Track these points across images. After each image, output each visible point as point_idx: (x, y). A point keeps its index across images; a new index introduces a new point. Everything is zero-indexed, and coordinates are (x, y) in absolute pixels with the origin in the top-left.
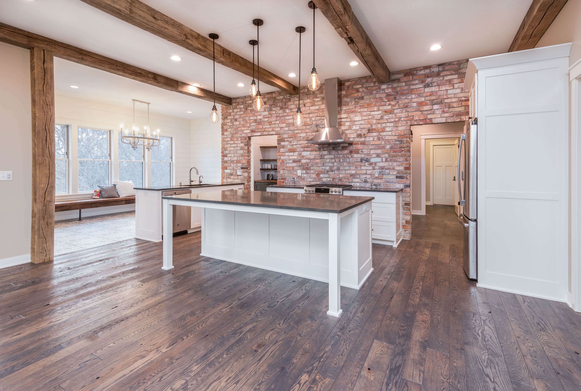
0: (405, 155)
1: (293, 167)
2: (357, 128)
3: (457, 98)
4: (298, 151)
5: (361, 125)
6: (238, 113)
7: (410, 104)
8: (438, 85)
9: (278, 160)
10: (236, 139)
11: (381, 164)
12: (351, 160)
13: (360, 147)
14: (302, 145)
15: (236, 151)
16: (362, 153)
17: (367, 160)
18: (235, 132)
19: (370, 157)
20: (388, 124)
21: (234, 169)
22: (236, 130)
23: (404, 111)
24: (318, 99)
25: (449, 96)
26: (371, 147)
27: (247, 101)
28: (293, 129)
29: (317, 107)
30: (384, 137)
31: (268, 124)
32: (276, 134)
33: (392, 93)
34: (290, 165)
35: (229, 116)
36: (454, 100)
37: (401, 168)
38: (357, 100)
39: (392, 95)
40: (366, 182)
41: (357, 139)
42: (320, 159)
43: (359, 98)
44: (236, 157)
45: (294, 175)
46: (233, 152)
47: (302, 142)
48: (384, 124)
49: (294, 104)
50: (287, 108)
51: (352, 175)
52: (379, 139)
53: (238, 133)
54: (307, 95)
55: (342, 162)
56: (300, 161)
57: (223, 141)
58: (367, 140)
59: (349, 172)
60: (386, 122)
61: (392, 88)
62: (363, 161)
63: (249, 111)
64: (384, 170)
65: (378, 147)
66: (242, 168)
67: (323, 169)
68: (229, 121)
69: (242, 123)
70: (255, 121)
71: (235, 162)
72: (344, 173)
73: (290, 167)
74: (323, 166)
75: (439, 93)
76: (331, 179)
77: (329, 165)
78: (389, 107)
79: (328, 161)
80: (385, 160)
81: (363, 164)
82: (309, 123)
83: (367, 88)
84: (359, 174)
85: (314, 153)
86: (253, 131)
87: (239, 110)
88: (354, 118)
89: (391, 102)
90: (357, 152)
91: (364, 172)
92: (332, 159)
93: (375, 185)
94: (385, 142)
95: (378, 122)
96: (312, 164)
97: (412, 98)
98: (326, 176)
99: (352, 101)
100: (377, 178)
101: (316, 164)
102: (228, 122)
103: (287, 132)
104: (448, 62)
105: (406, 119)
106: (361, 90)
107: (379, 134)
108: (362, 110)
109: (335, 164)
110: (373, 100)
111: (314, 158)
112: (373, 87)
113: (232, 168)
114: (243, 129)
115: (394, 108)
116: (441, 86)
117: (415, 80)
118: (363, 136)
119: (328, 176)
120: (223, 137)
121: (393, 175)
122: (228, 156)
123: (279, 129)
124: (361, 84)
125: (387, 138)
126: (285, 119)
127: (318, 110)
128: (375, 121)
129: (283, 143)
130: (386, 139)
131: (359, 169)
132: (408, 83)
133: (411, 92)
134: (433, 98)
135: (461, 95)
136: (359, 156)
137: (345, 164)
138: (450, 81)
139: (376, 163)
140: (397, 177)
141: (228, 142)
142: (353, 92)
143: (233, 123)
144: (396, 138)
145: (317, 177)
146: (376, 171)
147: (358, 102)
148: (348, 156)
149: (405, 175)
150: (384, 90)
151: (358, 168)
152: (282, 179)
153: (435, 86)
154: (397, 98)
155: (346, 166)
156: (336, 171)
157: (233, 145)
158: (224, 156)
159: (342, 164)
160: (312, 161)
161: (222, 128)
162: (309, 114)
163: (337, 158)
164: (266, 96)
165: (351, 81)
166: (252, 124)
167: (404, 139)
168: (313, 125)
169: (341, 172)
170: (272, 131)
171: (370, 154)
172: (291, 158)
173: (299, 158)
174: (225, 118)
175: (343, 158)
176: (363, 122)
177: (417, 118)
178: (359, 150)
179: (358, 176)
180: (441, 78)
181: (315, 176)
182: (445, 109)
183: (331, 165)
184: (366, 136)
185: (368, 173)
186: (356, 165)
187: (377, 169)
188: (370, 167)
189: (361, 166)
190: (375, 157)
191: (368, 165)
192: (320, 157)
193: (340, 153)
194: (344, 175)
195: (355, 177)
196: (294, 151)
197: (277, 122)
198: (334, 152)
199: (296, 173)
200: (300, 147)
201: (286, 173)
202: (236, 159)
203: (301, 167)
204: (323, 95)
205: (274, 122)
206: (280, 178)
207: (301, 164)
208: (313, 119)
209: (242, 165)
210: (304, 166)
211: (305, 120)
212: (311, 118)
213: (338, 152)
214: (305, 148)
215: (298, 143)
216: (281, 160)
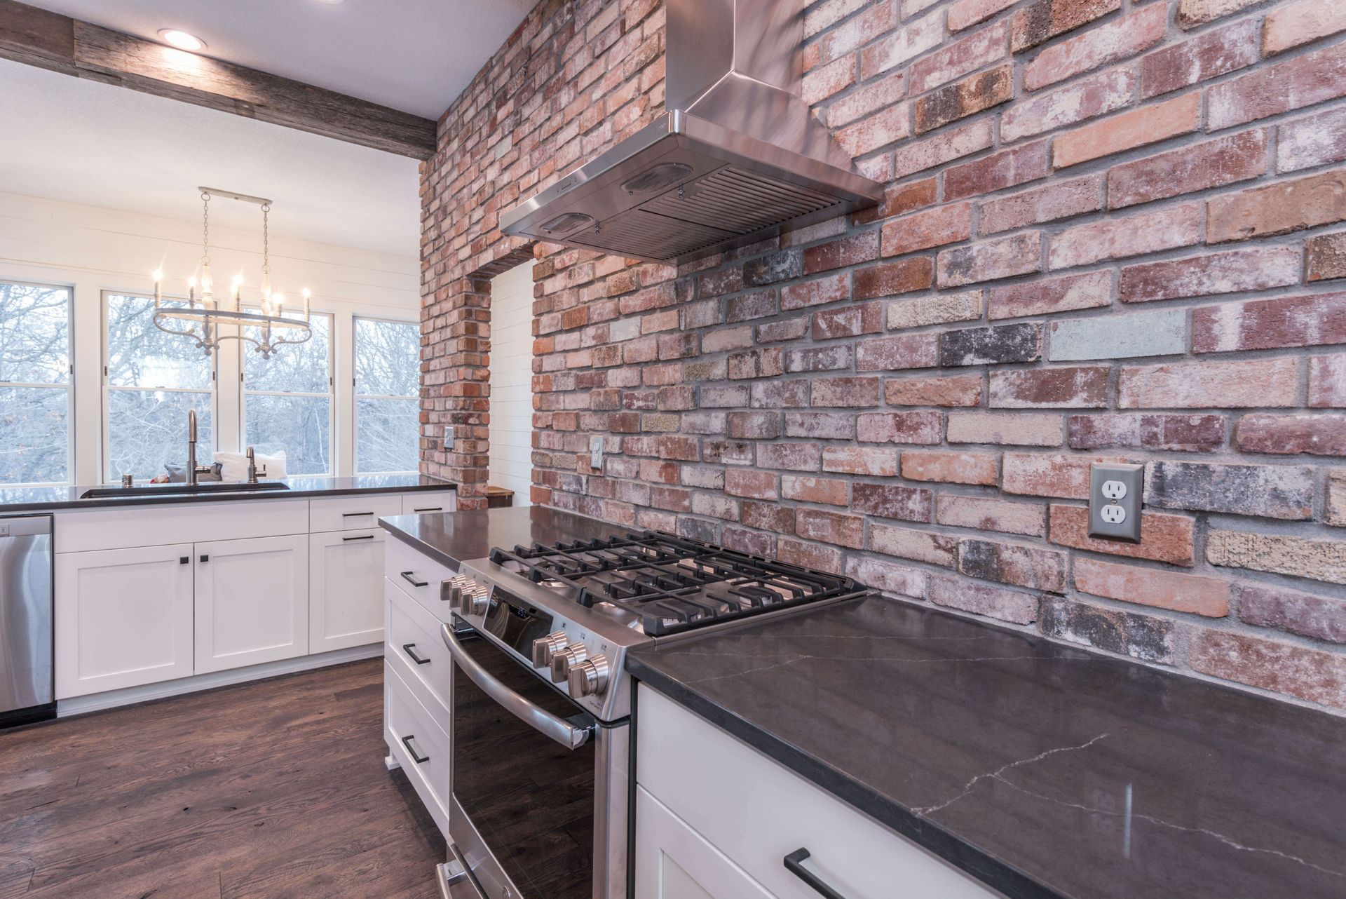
1: (578, 417)
2: (922, 44)
4: (595, 317)
6: (448, 181)
9: (535, 379)
10: (444, 296)
11: (1189, 388)
12: (860, 352)
13: (939, 218)
14: (609, 281)
15: (443, 345)
16: (958, 279)
17: (1011, 348)
18: (442, 264)
19: (1040, 307)
21: (439, 421)
22: (444, 253)
26: (1058, 197)
31: (510, 198)
34: (569, 402)
35: (433, 200)
41: (920, 155)
42: (682, 358)
44: (444, 372)
45: (579, 458)
46: (439, 350)
47: (609, 264)
50: (564, 80)
51: (868, 490)
52: (1163, 79)
53: (448, 267)
55: (798, 378)
56: (600, 379)
57: (423, 306)
58: (1015, 130)
59: (842, 457)
62: (968, 359)
64: (1222, 460)
65: (1158, 175)
66: (454, 418)
67: (694, 427)
69: (455, 218)
70: (482, 196)
71: (442, 390)
72: (812, 466)
73: (569, 414)
74: (697, 409)
76: (735, 508)
77: (723, 401)
79: (719, 371)
80: (1248, 333)
81: (965, 386)
84: (931, 487)
85: (657, 321)
87: (450, 165)
90: (916, 274)
91: (972, 466)
92: (741, 353)
96: (646, 398)
98: (711, 477)
100: (1119, 547)
101: (664, 395)
109: (759, 389)
111: (654, 356)
113: (437, 419)
114: (456, 243)
118: (977, 104)
119: (719, 483)
120: (424, 290)
122: (430, 368)
129: (549, 287)
131: (928, 434)
136: (930, 308)
137: (823, 392)
139: (1109, 376)
141: (431, 311)
143: (439, 227)
145: (668, 480)
146: (1109, 461)
148: (840, 319)
151: (915, 428)
152: (546, 477)
156: (760, 448)
157: (440, 322)
158: (424, 368)
159: (800, 395)
160: (646, 374)
161: (422, 255)
163: (768, 344)
164: (507, 58)
169: (792, 459)
171: (1043, 281)
172: (571, 361)
173: (598, 363)
174: (426, 213)
175: (811, 345)
178: (937, 249)
179: (916, 504)
181: (656, 478)
183: (734, 397)
184: (1003, 90)
185: (1006, 486)
186: (895, 400)
187: (1129, 447)
188: (1040, 418)
189: (949, 407)
190: (1101, 309)
191: (1020, 395)
192: (683, 349)
193: (790, 303)
194: (812, 482)
195: (892, 508)
196: (580, 321)
197: (532, 178)
198: (751, 299)
199: (585, 449)
200: (601, 293)
201: (556, 445)
202: (444, 381)
203: (605, 417)
205: (526, 181)
206: (539, 473)
207: (602, 398)
208: (658, 95)
209: (454, 405)
210: (615, 408)
211: (623, 118)
212: (646, 99)
213: (777, 301)
214: (620, 298)
215: (597, 273)
216: (541, 379)
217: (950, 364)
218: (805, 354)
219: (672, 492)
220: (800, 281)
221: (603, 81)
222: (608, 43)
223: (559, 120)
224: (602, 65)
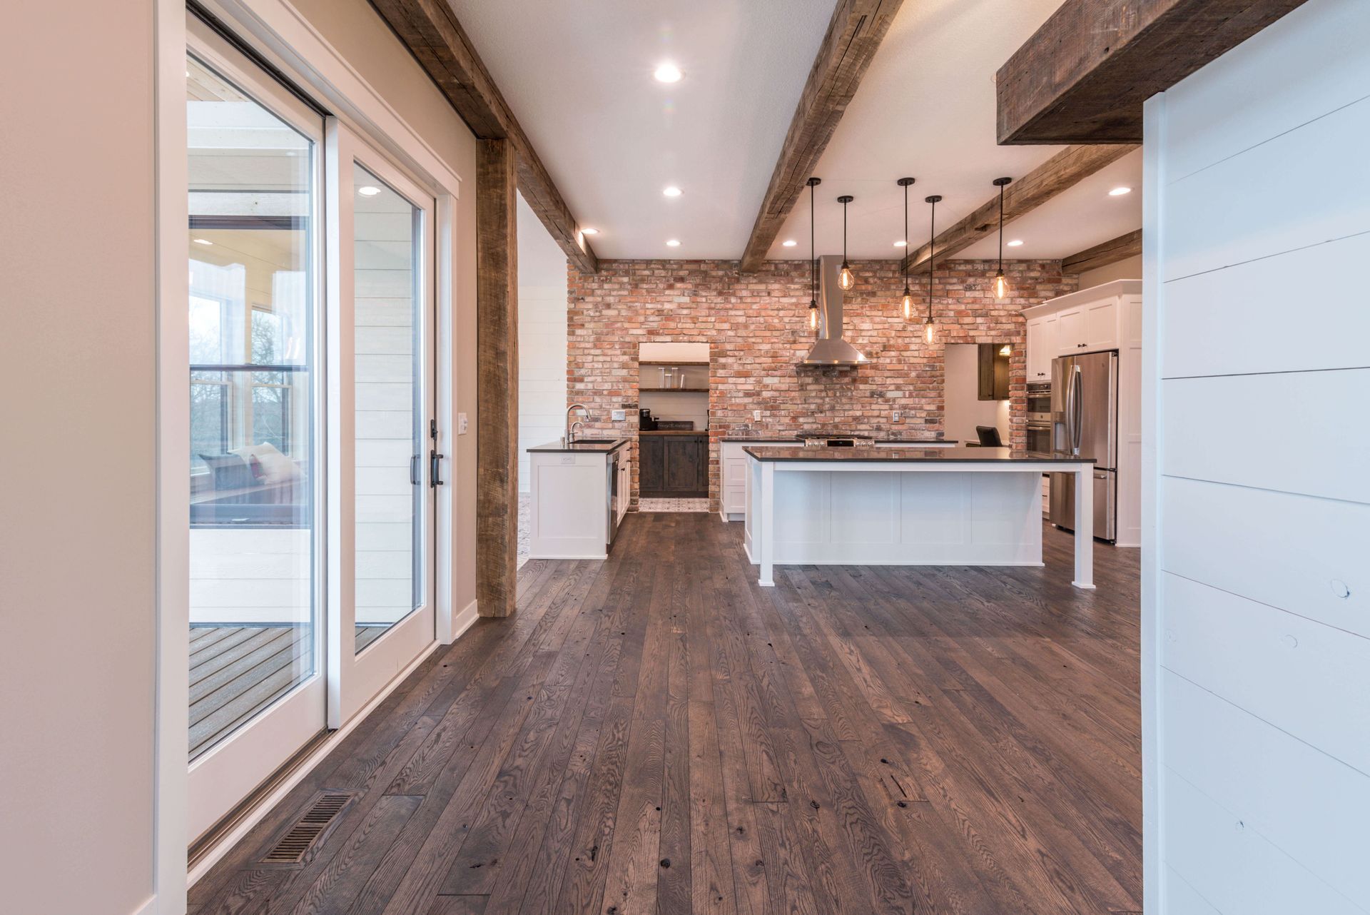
0: (938, 387)
1: (745, 406)
2: (865, 342)
3: (1006, 311)
4: (755, 375)
5: (871, 338)
6: (614, 293)
7: (944, 312)
8: (982, 290)
9: (711, 392)
10: (608, 346)
11: (904, 401)
12: (854, 393)
13: (869, 372)
14: (764, 365)
15: (608, 370)
16: (873, 383)
17: (881, 395)
18: (605, 330)
19: (885, 389)
20: (913, 339)
21: (601, 406)
22: (607, 326)
23: (937, 321)
24: (797, 286)
25: (997, 307)
26: (888, 374)
27: (638, 270)
28: (745, 335)
29: (794, 300)
30: (907, 359)
31: (689, 321)
32: (707, 342)
33: (920, 292)
34: (738, 401)
35: (589, 296)
36: (1002, 313)
37: (933, 407)
38: (864, 295)
39: (919, 295)
40: (879, 429)
41: (865, 361)
42: (800, 390)
43: (869, 293)
44: (610, 384)
45: (747, 419)
46: (601, 372)
47: (763, 360)
48: (908, 339)
49: (747, 289)
50: (734, 295)
51: (856, 419)
52: (899, 362)
53: (613, 334)
54: (774, 275)
55: (838, 398)
56: (758, 394)
57: (572, 346)
58: (881, 362)
59: (851, 413)
60: (911, 335)
61: (920, 284)
62: (875, 396)
63: (644, 291)
64: (907, 410)
65: (899, 373)
66: (624, 406)
67: (804, 408)
68: (590, 306)
69: (624, 313)
70: (660, 312)
71: (605, 392)
72: (843, 415)
73: (739, 405)
74: (805, 403)
75: (985, 301)
76: (819, 426)
77: (815, 402)
78: (916, 313)
79: (814, 394)
80: (909, 395)
81: (874, 401)
82: (779, 326)
83: (881, 279)
84: (868, 417)
85: (788, 380)
86: (651, 332)
87: (617, 286)
88: (861, 324)
90: (865, 380)
91: (876, 413)
92: (821, 391)
93: (893, 434)
94: (908, 367)
95: (898, 335)
96: (783, 400)
97: (948, 304)
98: (810, 420)
99: (857, 297)
100: (897, 423)
101: (791, 400)
102: (588, 310)
103: (732, 339)
105: (940, 334)
106: (871, 280)
107: (900, 354)
108: (874, 313)
109: (827, 399)
110: (891, 300)
111: (787, 389)
112: (891, 278)
113: (598, 407)
114: (626, 325)
115: (922, 315)
116: (987, 292)
117: (952, 277)
118: (875, 356)
119: (814, 421)
120: (571, 338)
121: (921, 417)
122: (586, 380)
123: (714, 333)
124: (871, 271)
125: (912, 360)
126: (728, 315)
127: (797, 305)
128: (893, 334)
129: (722, 360)
130: (911, 362)
131: (868, 408)
132: (942, 281)
133: (948, 294)
134: (976, 306)
135: (1012, 307)
136: (867, 387)
137: (844, 400)
139: (894, 400)
140: (927, 421)
141: (586, 351)
143: (600, 312)
144: (925, 361)
145: (793, 422)
146: (894, 411)
147: (868, 300)
148: (849, 386)
149: (938, 418)
151: (865, 407)
152: (720, 427)
153: (979, 290)
154: (928, 300)
155: (846, 404)
156: (827, 412)
157: (601, 358)
158: (573, 379)
159: (839, 400)
160: (783, 394)
161: (570, 319)
162: (778, 310)
163: (830, 390)
164: (686, 266)
165: (856, 264)
166: (651, 319)
167: (938, 364)
168: (786, 331)
169: (837, 414)
170: (698, 335)
171: (886, 386)
172: (740, 387)
173: (757, 389)
174: (579, 299)
175: (841, 390)
176: (875, 333)
177: (955, 335)
178: (869, 378)
179: (866, 420)
180: (986, 280)
181: (789, 422)
182: (991, 325)
183: (819, 401)
184: (879, 355)
185: (881, 416)
186: (862, 402)
187: (897, 409)
188: (886, 406)
189: (871, 404)
190: (893, 391)
191: (883, 402)
192: (800, 388)
193: (835, 382)
194: (843, 418)
195: (861, 422)
196: (746, 375)
197: (709, 319)
198: (824, 379)
199: (750, 415)
200: (758, 368)
201: (730, 415)
202: (610, 388)
203: (762, 405)
204: (805, 281)
205: (705, 319)
206: (716, 426)
207: (761, 400)
208: (786, 320)
209: (625, 400)
210: (768, 403)
211: (770, 319)
212: (781, 319)
213: (832, 381)
214: (769, 371)
215: (756, 362)
216: (718, 392)
217: (872, 396)
218: (840, 393)
219: (795, 425)
220: (839, 377)
221: (758, 305)
222: (761, 294)
223: (730, 306)
224: (758, 300)
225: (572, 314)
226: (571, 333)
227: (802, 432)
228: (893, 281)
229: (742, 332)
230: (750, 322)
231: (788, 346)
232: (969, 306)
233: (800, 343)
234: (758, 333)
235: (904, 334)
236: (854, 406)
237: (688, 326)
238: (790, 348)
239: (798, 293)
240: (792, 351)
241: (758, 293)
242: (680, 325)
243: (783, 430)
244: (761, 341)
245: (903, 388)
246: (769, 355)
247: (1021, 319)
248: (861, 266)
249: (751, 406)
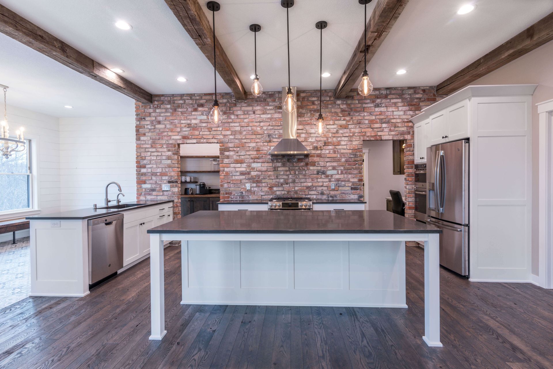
0: (359, 167)
1: (241, 180)
2: (313, 140)
3: (401, 119)
4: (247, 162)
5: (317, 138)
6: (162, 115)
7: (362, 121)
8: (386, 107)
9: (221, 173)
10: (159, 147)
11: (337, 177)
12: (307, 172)
13: (316, 159)
14: (252, 156)
15: (159, 161)
16: (318, 165)
17: (324, 173)
18: (157, 137)
19: (326, 169)
20: (343, 138)
21: (156, 182)
22: (159, 134)
23: (358, 127)
24: (271, 108)
25: (395, 117)
26: (328, 160)
27: (176, 100)
28: (240, 138)
29: (269, 116)
30: (339, 150)
31: (207, 130)
32: (218, 143)
33: (346, 109)
34: (236, 178)
35: (148, 117)
36: (398, 121)
37: (356, 180)
38: (312, 112)
39: (346, 111)
40: (322, 194)
41: (313, 152)
42: (273, 171)
43: (315, 110)
44: (161, 169)
45: (242, 188)
46: (156, 162)
47: (251, 153)
48: (339, 138)
49: (241, 110)
50: (233, 113)
51: (308, 187)
52: (335, 152)
53: (162, 139)
54: (257, 101)
55: (297, 175)
56: (249, 173)
57: (139, 147)
58: (323, 153)
59: (305, 184)
60: (342, 136)
61: (347, 104)
62: (320, 174)
63: (180, 113)
64: (340, 182)
65: (334, 160)
66: (169, 182)
67: (276, 181)
68: (148, 123)
69: (168, 126)
70: (189, 126)
71: (158, 174)
72: (300, 185)
73: (237, 180)
74: (277, 179)
75: (387, 113)
76: (286, 192)
77: (283, 178)
78: (344, 122)
79: (282, 173)
80: (341, 173)
81: (319, 176)
82: (260, 132)
84: (316, 187)
85: (266, 164)
86: (184, 138)
87: (164, 111)
88: (310, 130)
89: (346, 118)
90: (313, 164)
91: (321, 184)
92: (287, 171)
93: (331, 197)
94: (340, 155)
95: (334, 135)
96: (264, 177)
97: (364, 116)
98: (280, 189)
99: (307, 113)
100: (333, 190)
101: (269, 177)
102: (147, 125)
103: (232, 141)
104: (394, 87)
105: (359, 134)
106: (316, 102)
107: (335, 147)
109: (290, 176)
110: (329, 114)
111: (266, 170)
112: (328, 101)
113: (154, 182)
114: (170, 134)
115: (348, 123)
116: (388, 108)
117: (367, 99)
118: (319, 149)
119: (283, 189)
120: (139, 142)
121: (348, 186)
122: (147, 166)
123: (222, 137)
124: (316, 97)
125: (342, 151)
126: (229, 126)
127: (271, 119)
128: (330, 135)
129: (227, 153)
130: (342, 152)
131: (316, 181)
132: (360, 102)
133: (364, 109)
134: (382, 117)
135: (404, 117)
136: (315, 168)
137: (301, 176)
138: (395, 104)
139: (332, 176)
140: (352, 189)
141: (147, 150)
142: (309, 104)
143: (154, 126)
144: (350, 151)
145: (270, 190)
146: (332, 183)
147: (314, 115)
148: (304, 168)
149: (359, 187)
150: (339, 105)
151: (314, 180)
152: (226, 194)
153: (383, 107)
154: (352, 114)
155: (302, 179)
156: (291, 184)
157: (156, 154)
158: (140, 166)
159: (298, 177)
160: (263, 173)
161: (137, 131)
162: (260, 122)
163: (292, 170)
164: (204, 97)
165: (306, 93)
166: (184, 129)
167: (358, 153)
168: (265, 135)
169: (296, 185)
170: (212, 138)
171: (326, 167)
172: (237, 169)
173: (248, 170)
174: (142, 119)
175: (299, 170)
176: (319, 135)
177: (369, 135)
178: (316, 162)
179: (314, 188)
180: (388, 101)
181: (267, 190)
182: (392, 128)
183: (286, 177)
184: (322, 148)
185: (324, 186)
186: (312, 177)
187: (333, 181)
188: (327, 179)
189: (317, 178)
190: (331, 170)
191: (325, 177)
192: (274, 169)
193: (295, 165)
194: (300, 187)
195: (311, 189)
196: (241, 162)
197: (219, 129)
198: (288, 164)
199: (244, 186)
200: (248, 158)
201: (232, 186)
202: (161, 171)
203: (251, 180)
204: (276, 104)
205: (216, 129)
206: (224, 193)
207: (250, 177)
208: (265, 128)
209: (170, 178)
210: (254, 179)
211: (255, 128)
212: (262, 127)
213: (293, 164)
214: (255, 159)
215: (247, 154)
216: (224, 172)
217: (318, 174)
218: (298, 172)
219: (271, 192)
220: (297, 162)
221: (248, 119)
222: (249, 113)
223: (231, 120)
224: (247, 116)
225: (138, 128)
226: (138, 139)
227: (274, 196)
228: (329, 102)
229: (239, 136)
230: (243, 130)
231: (266, 144)
232: (377, 117)
233: (273, 142)
234: (248, 137)
235: (337, 135)
236: (307, 180)
237: (206, 133)
238: (267, 145)
239: (271, 112)
240: (269, 147)
241: (247, 112)
242: (201, 133)
243: (264, 195)
244: (250, 141)
245: (337, 168)
246: (254, 150)
247: (410, 124)
248: (310, 94)
249: (244, 181)
